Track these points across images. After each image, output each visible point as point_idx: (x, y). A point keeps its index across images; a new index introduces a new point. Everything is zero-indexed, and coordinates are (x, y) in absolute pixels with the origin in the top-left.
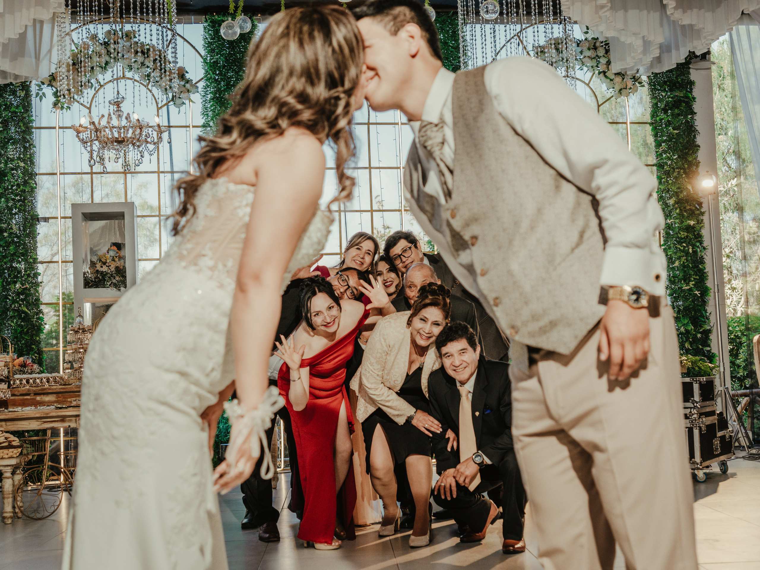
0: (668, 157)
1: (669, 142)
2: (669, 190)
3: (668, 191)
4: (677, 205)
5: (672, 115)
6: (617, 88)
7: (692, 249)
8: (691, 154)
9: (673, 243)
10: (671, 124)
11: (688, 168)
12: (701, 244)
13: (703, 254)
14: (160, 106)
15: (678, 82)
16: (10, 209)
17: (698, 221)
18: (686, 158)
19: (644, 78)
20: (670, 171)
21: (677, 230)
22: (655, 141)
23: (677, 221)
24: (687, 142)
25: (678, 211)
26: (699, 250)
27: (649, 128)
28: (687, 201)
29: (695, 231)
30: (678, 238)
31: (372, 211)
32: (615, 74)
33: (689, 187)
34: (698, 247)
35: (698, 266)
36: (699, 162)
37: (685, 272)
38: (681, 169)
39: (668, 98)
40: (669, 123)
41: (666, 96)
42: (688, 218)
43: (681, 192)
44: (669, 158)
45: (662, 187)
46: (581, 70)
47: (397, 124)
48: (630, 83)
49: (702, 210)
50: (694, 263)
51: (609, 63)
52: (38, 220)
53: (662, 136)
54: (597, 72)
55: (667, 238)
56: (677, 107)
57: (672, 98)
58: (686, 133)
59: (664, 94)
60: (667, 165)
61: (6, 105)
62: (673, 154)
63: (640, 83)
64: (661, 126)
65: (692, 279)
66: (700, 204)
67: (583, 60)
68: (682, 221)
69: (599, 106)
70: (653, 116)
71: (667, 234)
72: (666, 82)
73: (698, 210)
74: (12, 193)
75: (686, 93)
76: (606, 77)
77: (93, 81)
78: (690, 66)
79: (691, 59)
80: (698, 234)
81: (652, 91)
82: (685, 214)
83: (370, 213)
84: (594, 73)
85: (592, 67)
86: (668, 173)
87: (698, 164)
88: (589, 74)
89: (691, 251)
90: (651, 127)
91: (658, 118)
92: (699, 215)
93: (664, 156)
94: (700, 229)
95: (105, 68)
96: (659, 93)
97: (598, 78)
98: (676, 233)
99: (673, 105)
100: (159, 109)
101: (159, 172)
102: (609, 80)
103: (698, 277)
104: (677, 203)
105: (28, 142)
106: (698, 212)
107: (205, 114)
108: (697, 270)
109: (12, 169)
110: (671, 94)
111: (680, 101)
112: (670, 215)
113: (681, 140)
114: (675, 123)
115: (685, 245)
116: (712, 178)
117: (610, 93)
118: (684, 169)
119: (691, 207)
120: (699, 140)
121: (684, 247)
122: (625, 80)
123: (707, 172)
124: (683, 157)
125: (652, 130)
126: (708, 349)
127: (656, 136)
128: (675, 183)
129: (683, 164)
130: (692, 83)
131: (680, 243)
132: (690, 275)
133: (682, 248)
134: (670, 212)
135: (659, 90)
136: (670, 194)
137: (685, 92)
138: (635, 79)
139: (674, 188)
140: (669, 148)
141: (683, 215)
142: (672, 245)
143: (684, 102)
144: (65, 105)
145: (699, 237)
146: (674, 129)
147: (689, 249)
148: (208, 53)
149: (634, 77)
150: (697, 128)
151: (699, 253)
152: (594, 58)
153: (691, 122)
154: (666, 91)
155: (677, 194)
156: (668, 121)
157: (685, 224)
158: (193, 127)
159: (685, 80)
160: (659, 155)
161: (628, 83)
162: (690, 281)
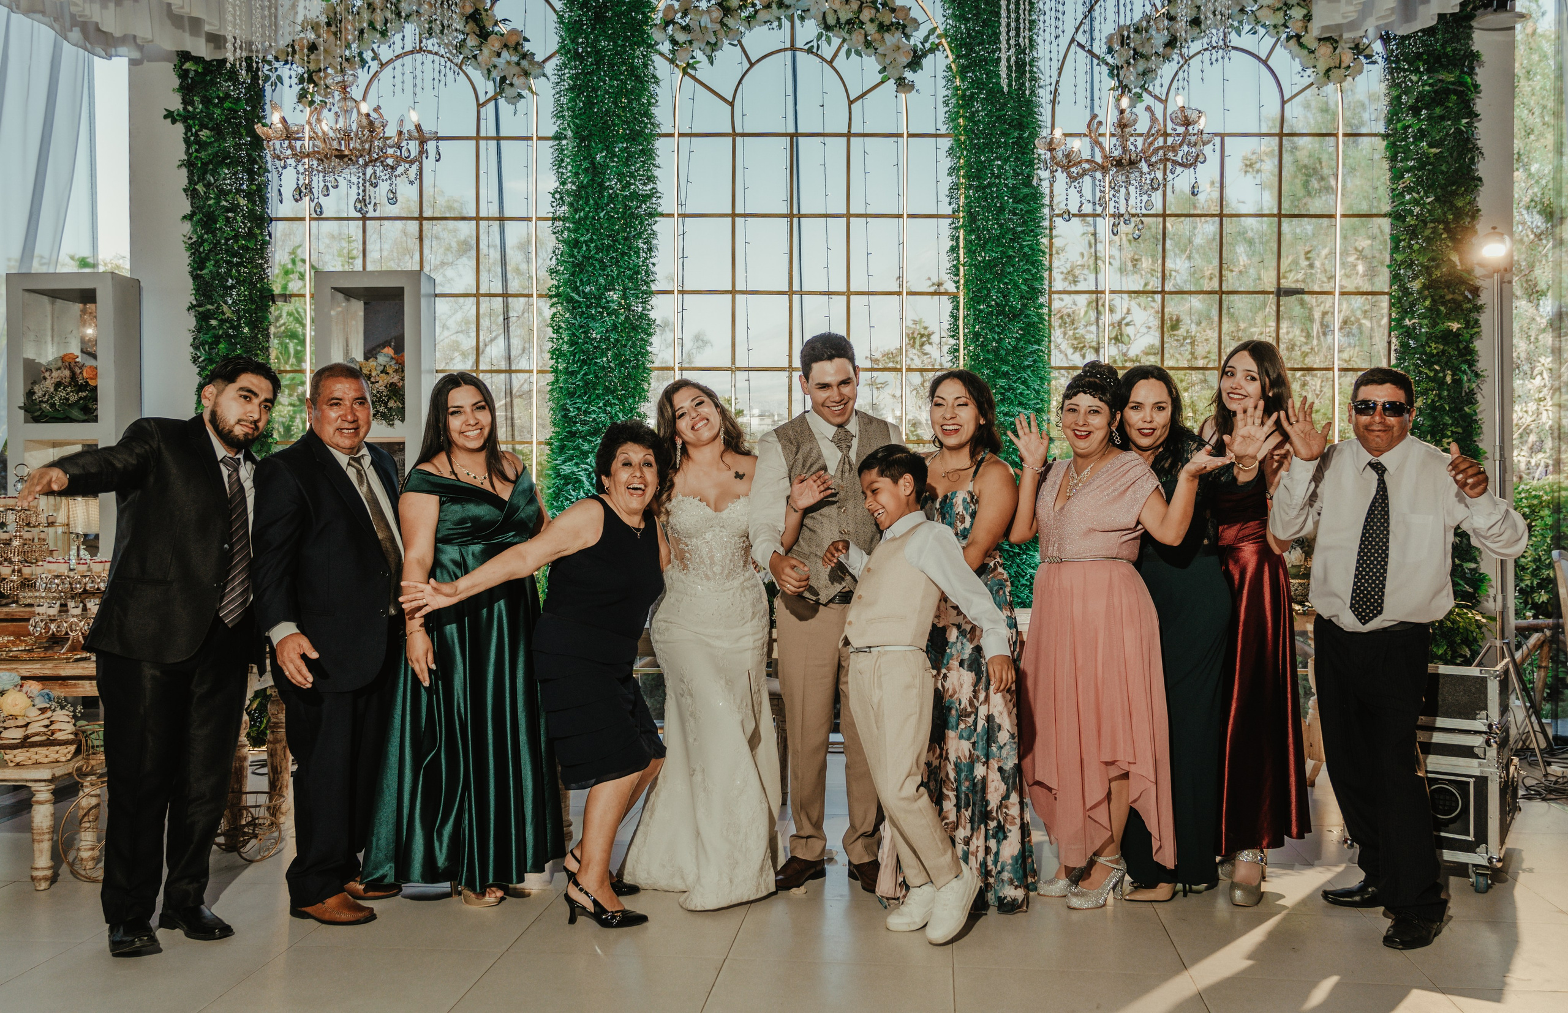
0: (1415, 200)
1: (1419, 170)
2: (1412, 262)
3: (1410, 265)
4: (1426, 293)
5: (1429, 118)
6: (1322, 66)
7: (1453, 375)
8: (1462, 195)
9: (1414, 364)
10: (1425, 136)
11: (1454, 219)
12: (1470, 367)
13: (1474, 385)
14: (482, 101)
15: (1446, 55)
16: (223, 279)
17: (1467, 323)
18: (1451, 203)
19: (1378, 47)
20: (1416, 226)
21: (1424, 339)
22: (1391, 169)
23: (1425, 321)
24: (1456, 171)
25: (1427, 303)
26: (1465, 378)
27: (1381, 144)
28: (1448, 285)
29: (1461, 342)
30: (1425, 353)
31: (848, 293)
32: (1320, 40)
33: (1455, 258)
34: (1464, 372)
35: (1462, 409)
36: (1478, 210)
37: (1434, 418)
38: (1439, 223)
39: (1423, 86)
40: (1421, 135)
41: (1420, 82)
42: (1449, 317)
43: (1437, 267)
44: (1416, 202)
45: (1399, 257)
46: (1254, 33)
47: (901, 135)
48: (1347, 58)
49: (1480, 303)
50: (1454, 402)
51: (1308, 18)
52: (273, 298)
53: (1406, 159)
54: (1284, 36)
55: (1403, 353)
56: (1441, 103)
57: (1430, 85)
58: (1455, 154)
59: (1414, 78)
60: (1412, 216)
61: (218, 97)
62: (1426, 193)
63: (1368, 57)
64: (1405, 139)
65: (1449, 433)
66: (1476, 291)
67: (1258, 14)
68: (1435, 321)
69: (1284, 102)
70: (1389, 121)
71: (1404, 345)
72: (1422, 54)
73: (1469, 301)
74: (227, 251)
75: (1459, 76)
76: (1301, 45)
77: (368, 55)
78: (1474, 24)
79: (1475, 9)
80: (1467, 347)
81: (1391, 73)
82: (1442, 308)
83: (845, 297)
84: (1278, 39)
85: (1275, 26)
86: (1413, 232)
87: (1475, 214)
88: (1269, 41)
89: (1449, 379)
90: (1385, 143)
91: (1399, 125)
92: (1471, 311)
93: (1408, 197)
94: (1472, 336)
95: (384, 33)
96: (1405, 77)
97: (1285, 48)
98: (1422, 346)
99: (1433, 100)
100: (480, 106)
101: (477, 219)
102: (1305, 52)
103: (1460, 430)
104: (1428, 289)
105: (257, 163)
106: (1469, 306)
107: (558, 116)
108: (1461, 416)
109: (228, 210)
110: (1429, 78)
111: (1447, 92)
112: (1412, 310)
113: (1444, 168)
114: (1434, 134)
115: (1437, 367)
116: (1503, 241)
117: (1309, 76)
118: (1446, 223)
119: (1456, 296)
120: (1482, 168)
121: (1436, 372)
122: (1337, 51)
123: (1494, 228)
124: (1445, 199)
125: (1387, 148)
126: (1473, 566)
127: (1393, 159)
128: (1425, 248)
129: (1445, 214)
130: (1474, 57)
131: (1429, 364)
132: (1445, 424)
133: (1432, 374)
134: (1412, 304)
135: (1405, 70)
136: (1414, 270)
137: (1458, 73)
138: (1358, 49)
139: (1423, 260)
140: (1419, 182)
141: (1438, 312)
142: (1412, 368)
143: (1455, 92)
144: (318, 99)
145: (1468, 355)
146: (1430, 146)
147: (1445, 376)
148: (565, 5)
149: (1357, 46)
150: (1480, 143)
151: (1467, 385)
152: (1279, 9)
153: (1467, 132)
154: (1420, 72)
155: (1428, 270)
156: (1420, 130)
157: (1441, 327)
158: (539, 138)
159: (1460, 50)
160: (1397, 196)
161: (1344, 58)
162: (1444, 436)
